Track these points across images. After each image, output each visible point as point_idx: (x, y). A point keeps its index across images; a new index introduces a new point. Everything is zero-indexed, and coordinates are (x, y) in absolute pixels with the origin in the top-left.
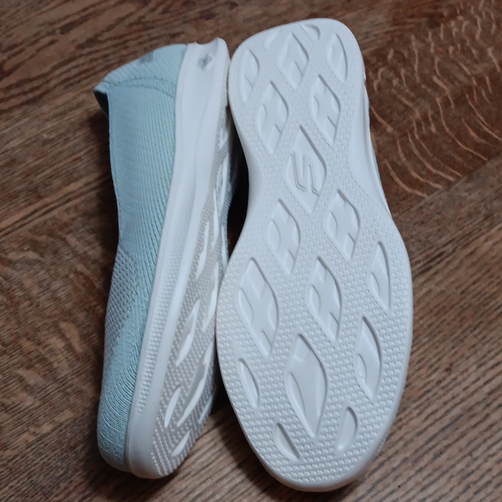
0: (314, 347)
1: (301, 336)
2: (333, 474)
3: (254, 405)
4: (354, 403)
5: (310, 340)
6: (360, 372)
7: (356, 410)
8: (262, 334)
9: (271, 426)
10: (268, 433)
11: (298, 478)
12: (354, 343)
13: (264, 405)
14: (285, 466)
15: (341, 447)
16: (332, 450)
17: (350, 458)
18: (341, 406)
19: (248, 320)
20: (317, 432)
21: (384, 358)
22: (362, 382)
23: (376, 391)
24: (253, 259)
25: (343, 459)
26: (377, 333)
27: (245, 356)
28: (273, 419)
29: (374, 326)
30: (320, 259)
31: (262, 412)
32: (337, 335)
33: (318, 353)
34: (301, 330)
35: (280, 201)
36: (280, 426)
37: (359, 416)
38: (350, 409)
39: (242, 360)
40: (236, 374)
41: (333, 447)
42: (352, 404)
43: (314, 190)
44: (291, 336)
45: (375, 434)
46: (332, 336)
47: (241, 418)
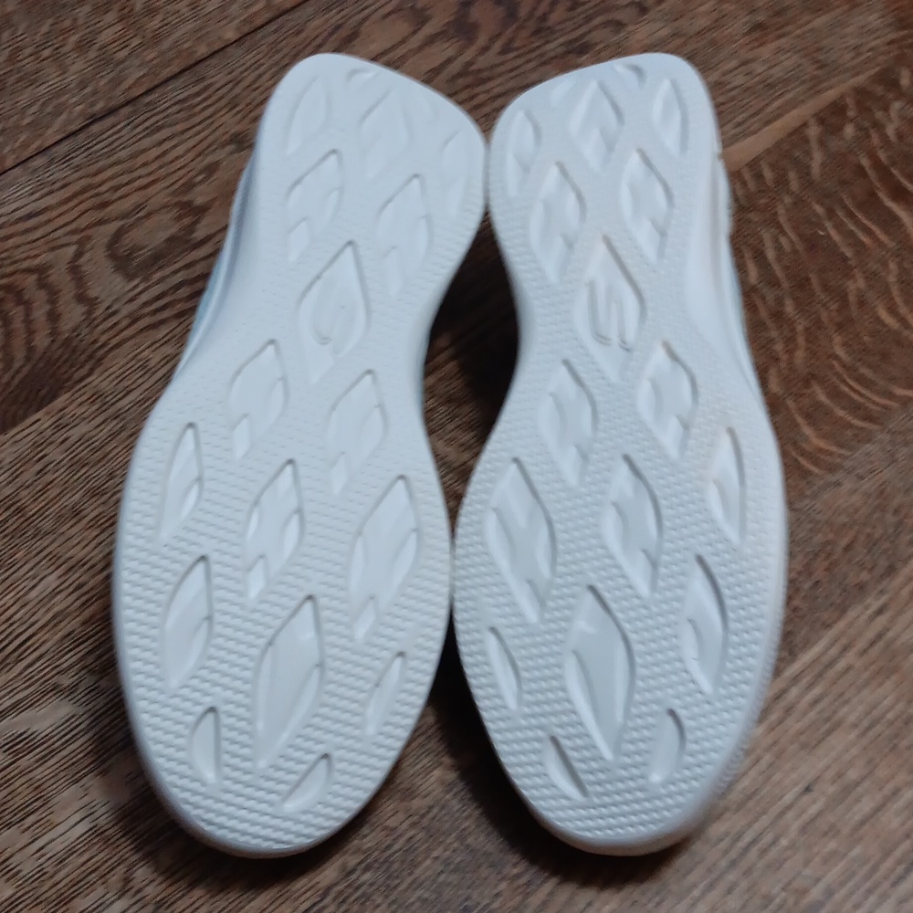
0: (613, 606)
1: (593, 589)
2: (642, 824)
3: (512, 703)
4: (677, 702)
5: (607, 596)
6: (690, 650)
7: (682, 713)
8: (527, 586)
9: (538, 740)
10: (535, 752)
11: (583, 829)
12: (679, 599)
13: (529, 704)
14: (562, 808)
15: (656, 778)
16: (641, 782)
17: (670, 795)
18: (655, 707)
19: (503, 563)
20: (617, 750)
21: (733, 626)
22: (694, 667)
23: (717, 682)
24: (516, 460)
25: (659, 798)
26: (721, 582)
27: (499, 622)
28: (542, 728)
29: (715, 570)
30: (627, 459)
31: (526, 716)
32: (653, 587)
33: (620, 616)
34: (593, 578)
35: (566, 363)
36: (554, 741)
37: (687, 723)
38: (672, 713)
39: (493, 630)
40: (483, 653)
41: (642, 777)
42: (676, 704)
43: (623, 342)
44: (576, 589)
45: (714, 755)
46: (643, 588)
47: (490, 726)
